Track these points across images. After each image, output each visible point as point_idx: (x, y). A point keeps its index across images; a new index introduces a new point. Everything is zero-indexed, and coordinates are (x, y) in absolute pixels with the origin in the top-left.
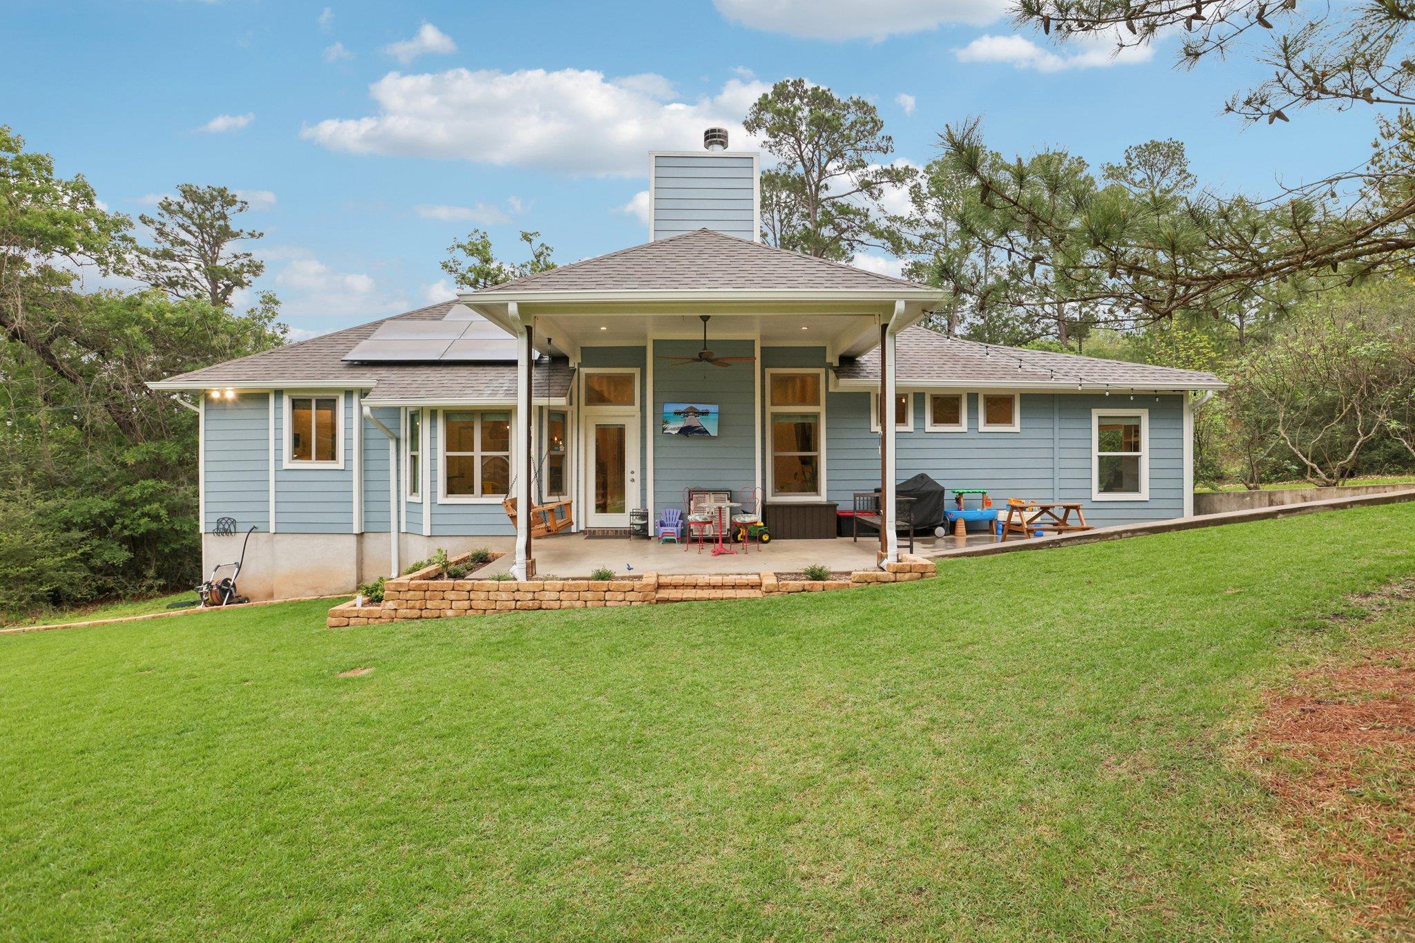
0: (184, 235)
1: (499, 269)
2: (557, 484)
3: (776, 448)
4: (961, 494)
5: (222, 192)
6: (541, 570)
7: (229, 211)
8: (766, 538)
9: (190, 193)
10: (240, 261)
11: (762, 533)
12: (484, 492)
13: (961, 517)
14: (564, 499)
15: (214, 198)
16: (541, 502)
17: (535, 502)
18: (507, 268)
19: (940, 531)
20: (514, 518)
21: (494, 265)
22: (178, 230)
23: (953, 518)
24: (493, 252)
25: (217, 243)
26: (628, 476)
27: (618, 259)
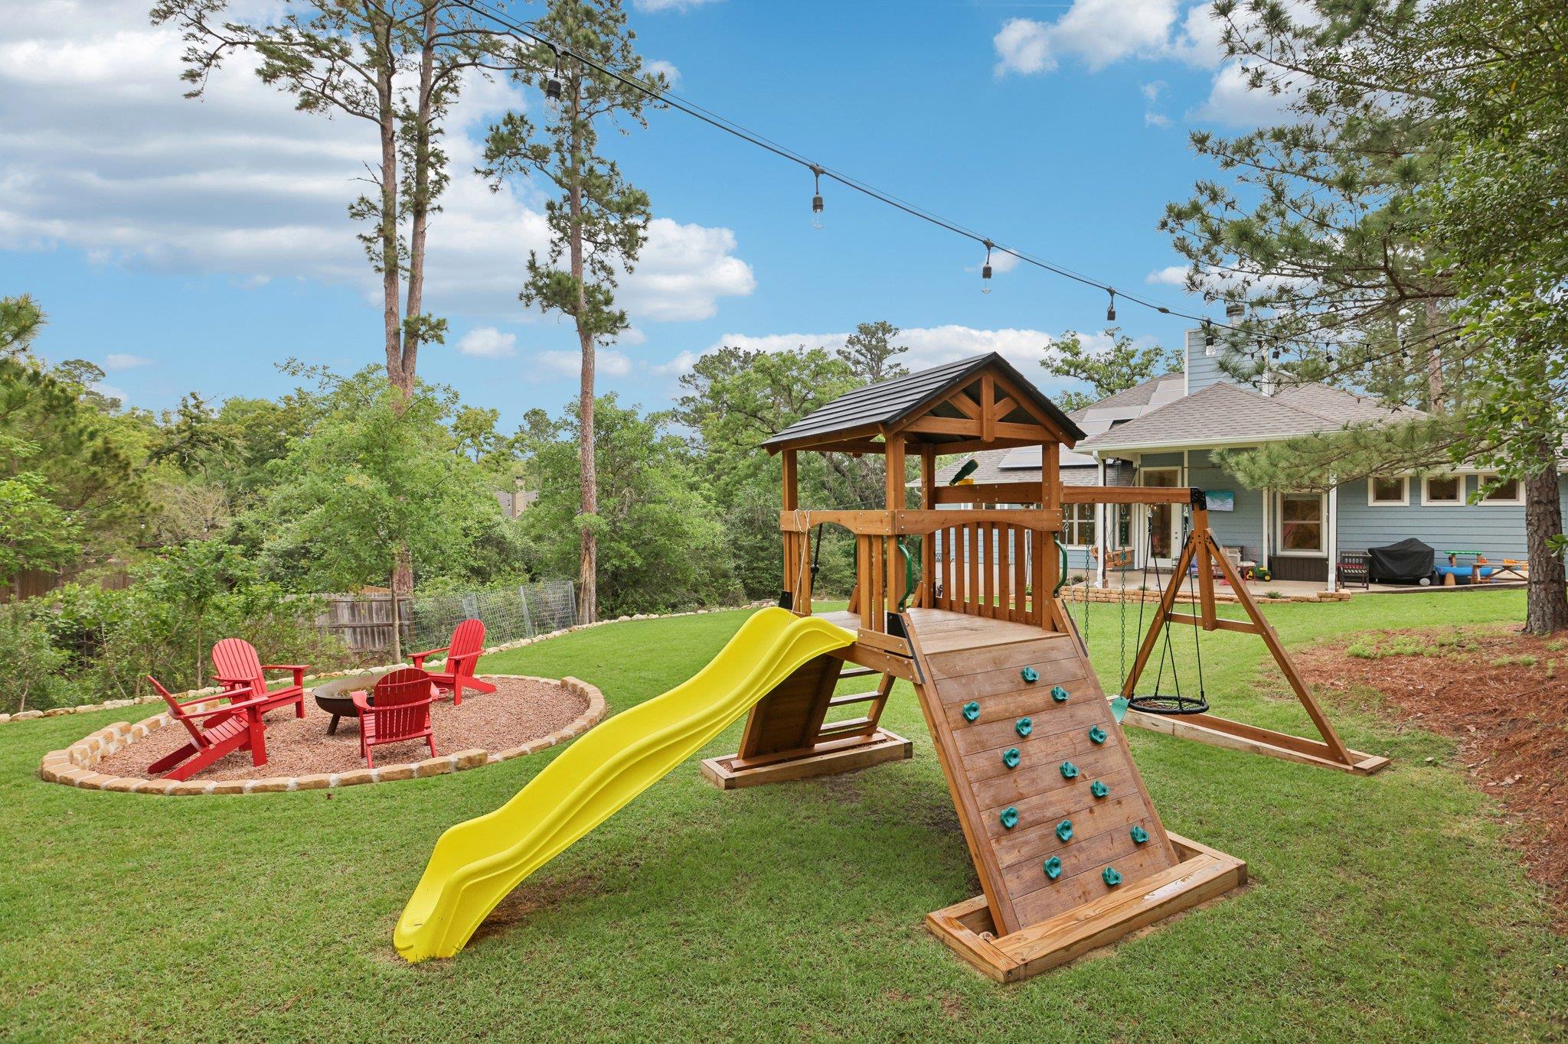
0: (862, 359)
1: (1087, 360)
2: (1125, 538)
3: (1285, 517)
4: (1454, 555)
5: (883, 324)
6: (1110, 585)
7: (887, 336)
8: (1267, 578)
9: (864, 329)
10: (894, 370)
11: (1265, 574)
12: (1079, 543)
13: (1451, 572)
14: (1127, 549)
15: (877, 329)
16: (1114, 550)
17: (1109, 549)
18: (1094, 357)
19: (1425, 581)
20: (1096, 558)
21: (1082, 357)
22: (857, 355)
23: (1442, 572)
24: (1081, 348)
25: (880, 359)
26: (1173, 535)
27: (1156, 416)
